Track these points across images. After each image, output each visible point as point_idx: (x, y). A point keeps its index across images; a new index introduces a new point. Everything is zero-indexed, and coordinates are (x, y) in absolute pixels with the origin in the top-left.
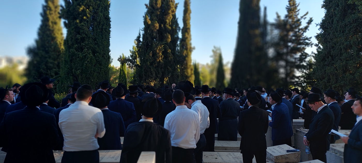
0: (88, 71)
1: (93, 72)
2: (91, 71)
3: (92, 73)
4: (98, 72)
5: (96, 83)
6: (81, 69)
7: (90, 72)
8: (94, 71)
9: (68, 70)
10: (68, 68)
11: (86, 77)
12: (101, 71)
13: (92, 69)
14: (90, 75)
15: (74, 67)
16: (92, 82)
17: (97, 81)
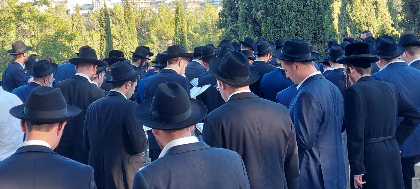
0: (277, 11)
1: (287, 11)
3: (285, 14)
4: (299, 11)
5: (296, 35)
6: (265, 8)
7: (281, 11)
8: (289, 10)
9: (246, 11)
10: (246, 8)
11: (273, 23)
12: (304, 6)
13: (285, 6)
14: (282, 18)
15: (254, 3)
16: (286, 32)
17: (296, 29)
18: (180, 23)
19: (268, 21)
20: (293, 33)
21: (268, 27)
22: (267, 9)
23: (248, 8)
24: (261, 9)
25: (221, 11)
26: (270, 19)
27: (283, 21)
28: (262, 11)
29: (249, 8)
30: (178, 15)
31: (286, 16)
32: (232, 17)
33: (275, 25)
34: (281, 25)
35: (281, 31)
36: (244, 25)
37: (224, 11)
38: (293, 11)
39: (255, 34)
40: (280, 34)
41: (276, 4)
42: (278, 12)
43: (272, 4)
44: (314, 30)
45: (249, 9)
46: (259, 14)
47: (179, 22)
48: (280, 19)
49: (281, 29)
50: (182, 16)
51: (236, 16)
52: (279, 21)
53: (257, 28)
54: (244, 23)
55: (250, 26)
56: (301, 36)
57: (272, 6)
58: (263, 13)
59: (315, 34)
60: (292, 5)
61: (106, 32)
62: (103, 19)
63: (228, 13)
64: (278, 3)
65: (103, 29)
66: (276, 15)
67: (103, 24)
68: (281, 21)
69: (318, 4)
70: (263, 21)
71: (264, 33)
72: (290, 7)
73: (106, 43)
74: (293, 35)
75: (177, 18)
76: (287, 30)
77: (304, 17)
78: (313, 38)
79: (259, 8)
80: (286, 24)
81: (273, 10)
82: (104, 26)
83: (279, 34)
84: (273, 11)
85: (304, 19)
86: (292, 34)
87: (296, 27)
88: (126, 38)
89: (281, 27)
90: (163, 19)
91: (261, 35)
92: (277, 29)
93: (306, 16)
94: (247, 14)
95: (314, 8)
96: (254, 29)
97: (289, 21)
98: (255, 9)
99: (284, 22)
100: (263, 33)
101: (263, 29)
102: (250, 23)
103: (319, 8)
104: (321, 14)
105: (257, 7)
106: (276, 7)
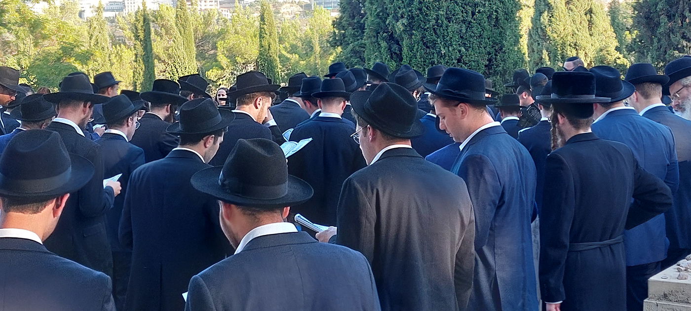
0: (429, 21)
1: (445, 22)
2: (437, 20)
3: (441, 26)
4: (464, 21)
5: (459, 61)
6: (409, 15)
7: (434, 21)
8: (449, 19)
9: (378, 20)
10: (378, 15)
11: (422, 40)
12: (473, 14)
13: (442, 13)
14: (436, 33)
15: (390, 8)
16: (442, 56)
17: (460, 51)
18: (267, 37)
19: (413, 37)
20: (453, 57)
21: (414, 46)
22: (413, 18)
23: (381, 14)
24: (402, 17)
25: (336, 18)
26: (417, 35)
27: (438, 38)
28: (405, 21)
29: (383, 14)
30: (265, 24)
31: (443, 30)
32: (354, 29)
33: (424, 44)
34: (435, 43)
35: (434, 53)
36: (375, 42)
37: (341, 18)
38: (454, 21)
39: (392, 57)
40: (433, 58)
41: (427, 9)
42: (431, 23)
43: (420, 9)
44: (489, 53)
45: (383, 16)
46: (400, 26)
47: (265, 35)
48: (434, 34)
49: (435, 51)
50: (271, 25)
51: (360, 27)
52: (431, 38)
53: (395, 47)
54: (374, 40)
55: (384, 44)
56: (467, 64)
57: (421, 13)
58: (406, 24)
59: (490, 60)
60: (453, 12)
61: (145, 49)
62: (139, 27)
63: (348, 23)
64: (430, 8)
65: (139, 43)
66: (428, 28)
67: (139, 36)
68: (434, 37)
69: (496, 11)
70: (405, 37)
71: (407, 57)
72: (450, 15)
73: (144, 68)
74: (454, 61)
75: (263, 28)
76: (444, 53)
77: (472, 32)
78: (486, 66)
79: (399, 15)
80: (442, 43)
81: (422, 19)
82: (141, 39)
83: (430, 59)
84: (421, 21)
85: (473, 35)
86: (452, 60)
87: (459, 48)
88: (179, 60)
89: (434, 47)
90: (239, 28)
91: (401, 59)
92: (428, 50)
93: (476, 30)
94: (379, 24)
95: (489, 17)
96: (390, 49)
97: (448, 38)
98: (393, 16)
99: (439, 40)
100: (405, 56)
101: (405, 50)
102: (383, 39)
103: (497, 18)
104: (501, 27)
105: (396, 13)
106: (427, 15)
